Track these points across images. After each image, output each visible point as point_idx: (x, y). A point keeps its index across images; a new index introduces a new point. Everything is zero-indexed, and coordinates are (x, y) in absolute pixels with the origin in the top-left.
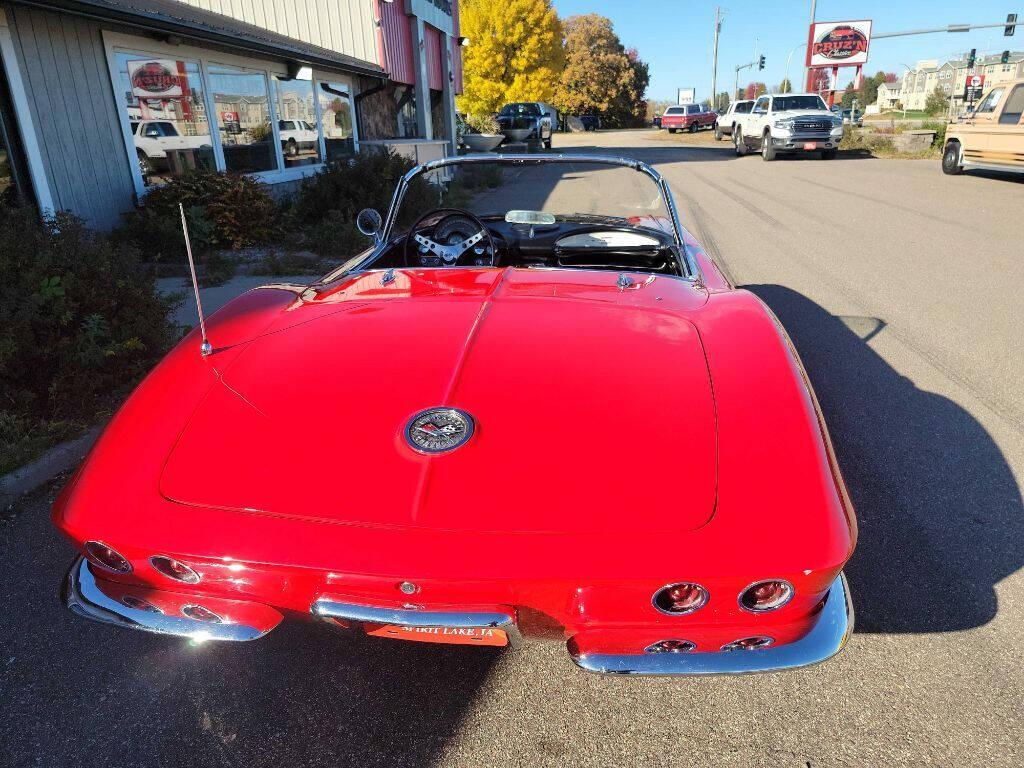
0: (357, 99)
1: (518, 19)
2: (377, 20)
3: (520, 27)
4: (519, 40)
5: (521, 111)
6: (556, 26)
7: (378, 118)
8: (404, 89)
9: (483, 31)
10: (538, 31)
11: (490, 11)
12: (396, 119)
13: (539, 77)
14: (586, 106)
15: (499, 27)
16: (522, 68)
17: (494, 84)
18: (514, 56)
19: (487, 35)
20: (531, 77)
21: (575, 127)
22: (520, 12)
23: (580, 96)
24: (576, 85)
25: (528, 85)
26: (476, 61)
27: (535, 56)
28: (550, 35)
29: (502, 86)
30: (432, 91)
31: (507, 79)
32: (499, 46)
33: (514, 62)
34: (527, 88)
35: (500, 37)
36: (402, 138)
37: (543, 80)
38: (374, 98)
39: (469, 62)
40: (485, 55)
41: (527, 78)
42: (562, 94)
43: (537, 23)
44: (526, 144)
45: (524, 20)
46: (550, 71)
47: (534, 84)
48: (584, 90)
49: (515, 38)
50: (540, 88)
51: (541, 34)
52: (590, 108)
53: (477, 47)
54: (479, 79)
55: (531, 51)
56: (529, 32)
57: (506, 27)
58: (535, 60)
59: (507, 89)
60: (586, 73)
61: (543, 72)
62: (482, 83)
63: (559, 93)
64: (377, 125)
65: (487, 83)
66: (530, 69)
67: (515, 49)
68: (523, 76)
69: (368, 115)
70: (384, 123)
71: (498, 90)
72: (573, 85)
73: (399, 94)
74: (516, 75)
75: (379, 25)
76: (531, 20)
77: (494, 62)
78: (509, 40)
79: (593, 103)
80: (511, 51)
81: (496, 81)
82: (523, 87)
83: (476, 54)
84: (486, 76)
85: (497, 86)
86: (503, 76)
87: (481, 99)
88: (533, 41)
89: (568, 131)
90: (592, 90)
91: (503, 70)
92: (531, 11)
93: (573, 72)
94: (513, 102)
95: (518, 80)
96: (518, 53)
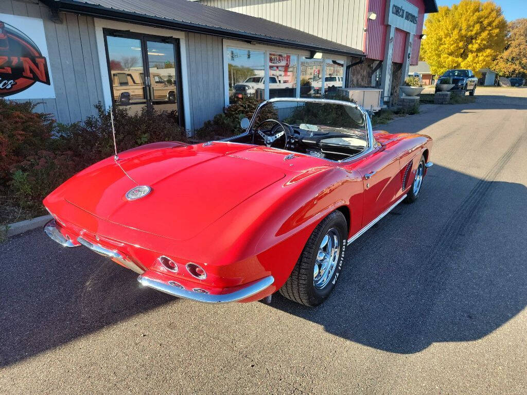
0: (348, 68)
1: (478, 22)
2: (365, 29)
3: (477, 27)
4: (476, 34)
5: (456, 74)
6: (503, 26)
7: (359, 77)
8: (378, 62)
9: (454, 30)
10: (490, 28)
11: (460, 18)
12: (371, 77)
13: (485, 54)
14: (517, 72)
15: (464, 26)
16: (475, 49)
17: (454, 58)
18: (471, 42)
19: (456, 32)
20: (480, 54)
21: (505, 84)
22: (479, 18)
23: (514, 66)
24: (512, 59)
25: (477, 59)
26: (446, 46)
27: (485, 42)
28: (497, 31)
29: (460, 60)
30: (394, 64)
31: (464, 55)
32: (462, 38)
33: (470, 46)
34: (476, 61)
35: (463, 32)
36: (373, 87)
37: (487, 56)
38: (358, 67)
39: (442, 46)
40: (452, 42)
41: (477, 55)
42: (502, 65)
43: (490, 24)
44: (448, 93)
45: (481, 22)
46: (493, 51)
47: (481, 58)
48: (517, 62)
49: (473, 33)
50: (484, 60)
51: (491, 30)
52: (519, 73)
53: (448, 38)
54: (446, 55)
55: (483, 40)
56: (483, 29)
57: (469, 26)
58: (484, 45)
59: (462, 62)
60: (521, 52)
61: (488, 51)
62: (448, 58)
63: (500, 64)
64: (357, 81)
65: (451, 58)
66: (480, 50)
67: (472, 39)
68: (474, 54)
69: (354, 75)
70: (362, 80)
71: (457, 62)
72: (510, 59)
73: (374, 65)
74: (470, 53)
75: (366, 31)
76: (486, 22)
77: (457, 46)
78: (469, 34)
79: (522, 70)
80: (470, 40)
81: (457, 57)
82: (474, 60)
83: (447, 42)
84: (451, 54)
85: (456, 59)
86: (462, 54)
87: (445, 67)
88: (484, 35)
89: (499, 85)
90: (523, 62)
91: (462, 51)
92: (487, 17)
93: (512, 51)
94: (465, 69)
95: (470, 57)
96: (474, 41)
